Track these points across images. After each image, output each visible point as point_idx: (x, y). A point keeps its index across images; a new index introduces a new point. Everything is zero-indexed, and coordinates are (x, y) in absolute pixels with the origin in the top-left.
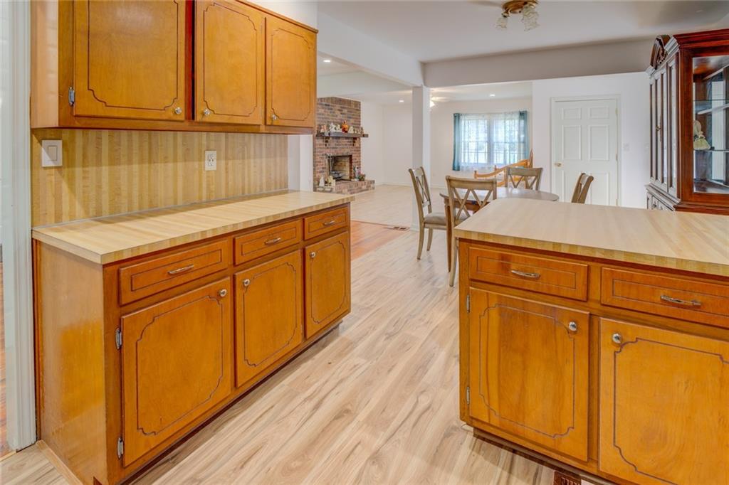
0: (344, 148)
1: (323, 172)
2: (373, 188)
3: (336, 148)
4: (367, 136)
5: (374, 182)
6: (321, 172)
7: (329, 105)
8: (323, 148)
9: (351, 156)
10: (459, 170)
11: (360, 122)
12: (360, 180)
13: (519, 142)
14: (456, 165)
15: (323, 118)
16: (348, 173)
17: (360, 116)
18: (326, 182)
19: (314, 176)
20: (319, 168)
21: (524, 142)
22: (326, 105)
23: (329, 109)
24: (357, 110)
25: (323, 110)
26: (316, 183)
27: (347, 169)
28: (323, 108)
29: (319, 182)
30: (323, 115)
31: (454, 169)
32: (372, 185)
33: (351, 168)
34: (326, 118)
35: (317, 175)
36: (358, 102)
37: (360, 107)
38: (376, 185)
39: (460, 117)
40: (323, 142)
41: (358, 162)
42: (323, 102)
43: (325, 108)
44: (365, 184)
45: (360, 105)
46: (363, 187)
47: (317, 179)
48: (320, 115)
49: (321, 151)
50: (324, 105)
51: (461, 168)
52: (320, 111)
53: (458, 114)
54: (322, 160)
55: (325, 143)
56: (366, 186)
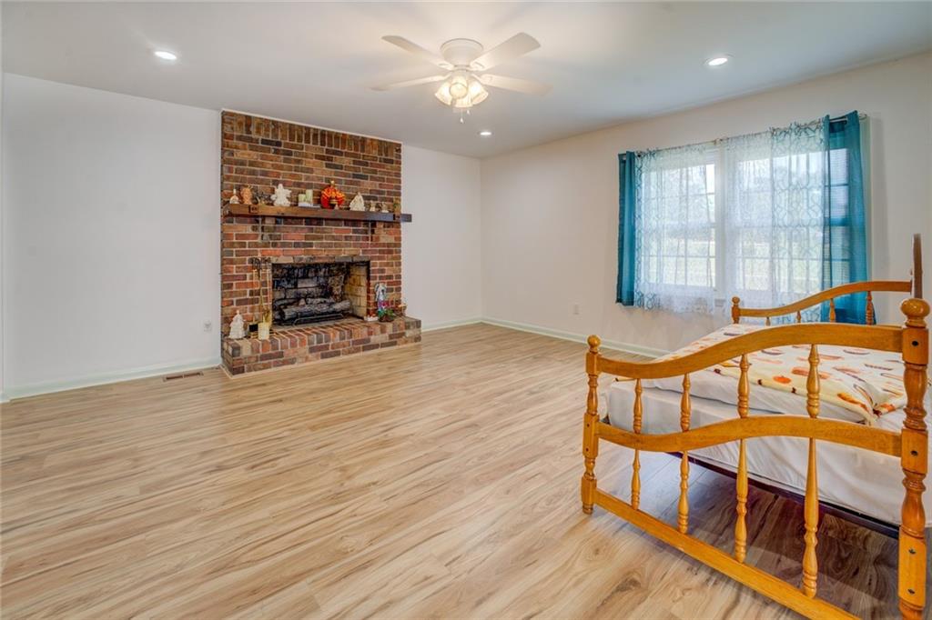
0: (337, 245)
2: (418, 339)
3: (311, 245)
4: (408, 218)
5: (418, 324)
6: (241, 302)
7: (279, 144)
8: (256, 245)
9: (367, 264)
10: (631, 302)
11: (399, 188)
12: (385, 319)
13: (828, 224)
14: (625, 289)
15: (253, 173)
16: (363, 302)
17: (398, 175)
18: (253, 328)
20: (241, 292)
21: (846, 223)
22: (264, 142)
23: (278, 153)
24: (391, 162)
25: (255, 154)
26: (226, 328)
27: (363, 292)
28: (253, 149)
29: (231, 328)
30: (252, 164)
31: (619, 300)
32: (409, 333)
33: (368, 292)
34: (264, 174)
35: (229, 310)
36: (391, 143)
37: (400, 157)
38: (423, 331)
39: (638, 162)
40: (254, 229)
41: (390, 277)
42: (254, 136)
43: (262, 150)
44: (383, 331)
45: (399, 150)
46: (372, 337)
47: (227, 320)
48: (243, 163)
49: (246, 253)
50: (257, 141)
51: (636, 297)
52: (244, 154)
53: (631, 156)
54: (248, 275)
55: (260, 233)
56: (387, 335)
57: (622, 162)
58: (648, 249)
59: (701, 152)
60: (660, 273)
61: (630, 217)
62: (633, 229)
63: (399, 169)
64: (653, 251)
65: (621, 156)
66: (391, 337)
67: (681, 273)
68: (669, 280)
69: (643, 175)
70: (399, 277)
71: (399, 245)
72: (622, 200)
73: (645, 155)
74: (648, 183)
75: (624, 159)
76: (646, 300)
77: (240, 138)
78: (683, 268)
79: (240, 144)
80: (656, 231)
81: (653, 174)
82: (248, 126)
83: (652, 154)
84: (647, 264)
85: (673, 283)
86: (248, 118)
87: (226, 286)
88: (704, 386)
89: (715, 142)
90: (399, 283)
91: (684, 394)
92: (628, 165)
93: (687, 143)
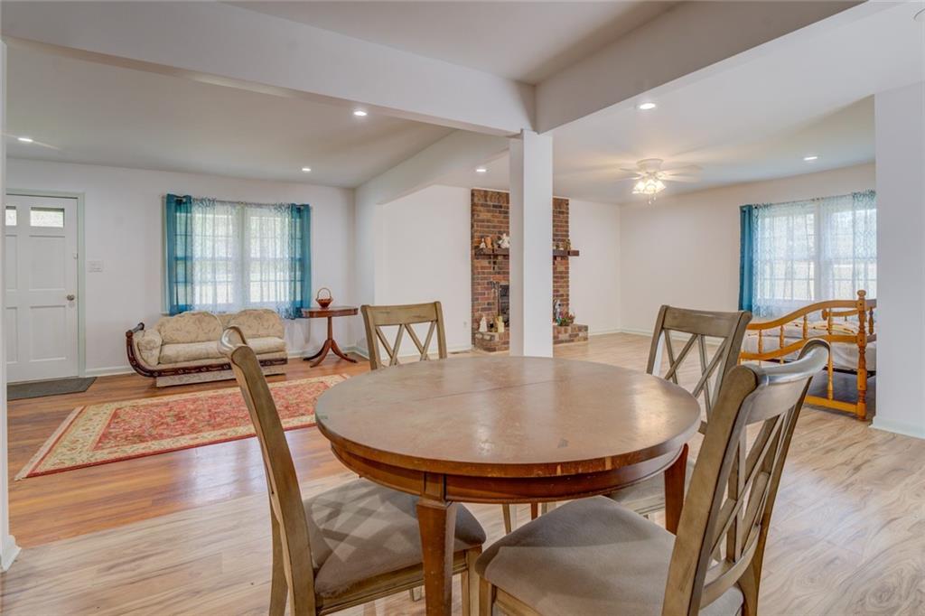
1: (490, 309)
2: (586, 339)
4: (576, 253)
5: (586, 328)
6: (483, 310)
7: (501, 207)
8: (490, 273)
11: (567, 231)
12: (564, 324)
14: (745, 303)
15: (488, 227)
17: (567, 222)
18: (492, 326)
19: (473, 316)
20: (483, 303)
22: (494, 206)
23: (500, 212)
24: (563, 213)
25: (489, 215)
26: (476, 326)
28: (488, 211)
29: (479, 325)
30: (488, 221)
32: (581, 334)
34: (494, 227)
35: (477, 314)
36: (562, 200)
37: (568, 209)
38: (589, 335)
39: (755, 212)
40: (489, 263)
41: (562, 295)
42: (489, 203)
43: (493, 211)
44: (566, 332)
45: (567, 204)
46: (560, 336)
47: (476, 321)
48: (483, 221)
49: (485, 278)
50: (489, 206)
51: (754, 308)
52: (484, 215)
53: (750, 208)
54: (486, 292)
55: (492, 265)
56: (567, 335)
57: (743, 212)
58: (763, 274)
59: (803, 206)
60: (772, 290)
61: (749, 253)
62: (751, 261)
63: (568, 217)
64: (767, 276)
65: (741, 208)
66: (570, 336)
67: (788, 293)
68: (779, 296)
69: (759, 221)
70: (568, 295)
71: (567, 273)
72: (743, 239)
73: (760, 207)
74: (763, 228)
75: (744, 209)
76: (762, 310)
77: (482, 205)
78: (790, 287)
79: (482, 209)
80: (770, 261)
81: (767, 220)
82: (486, 197)
83: (766, 206)
84: (762, 285)
85: (782, 298)
86: (485, 191)
87: (474, 300)
88: (790, 331)
89: (813, 200)
90: (568, 300)
91: (780, 337)
92: (747, 214)
93: (792, 200)
